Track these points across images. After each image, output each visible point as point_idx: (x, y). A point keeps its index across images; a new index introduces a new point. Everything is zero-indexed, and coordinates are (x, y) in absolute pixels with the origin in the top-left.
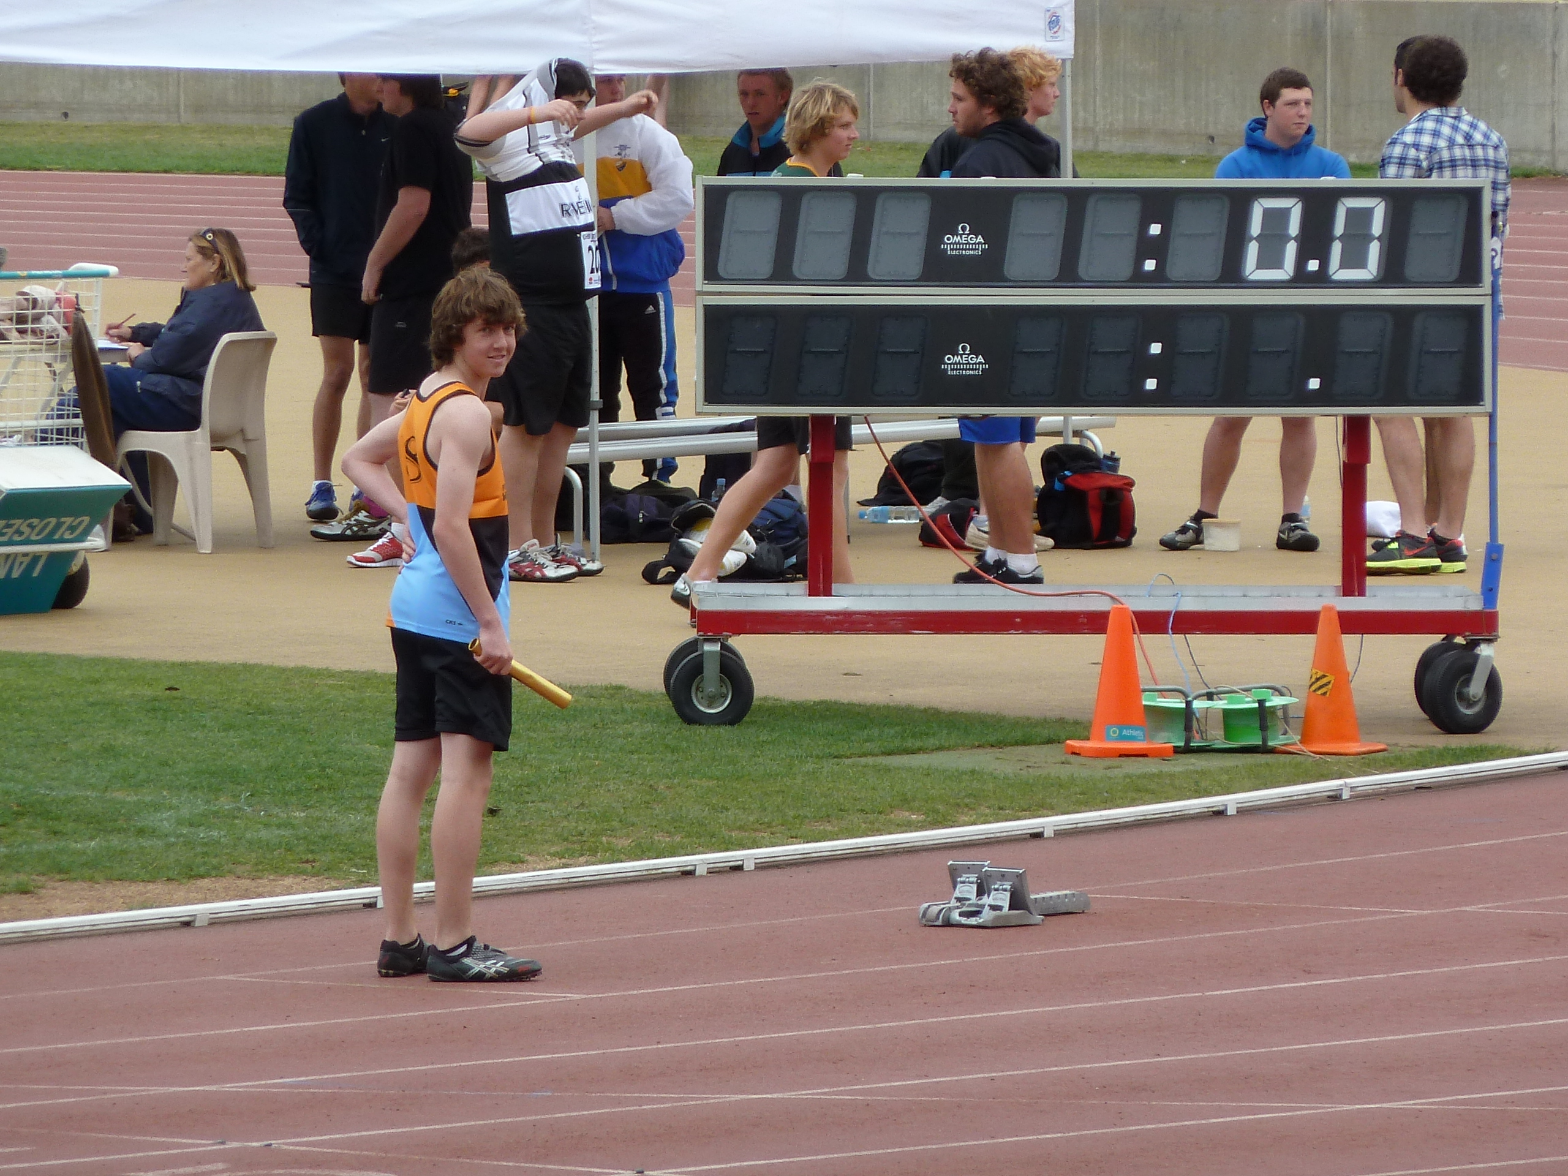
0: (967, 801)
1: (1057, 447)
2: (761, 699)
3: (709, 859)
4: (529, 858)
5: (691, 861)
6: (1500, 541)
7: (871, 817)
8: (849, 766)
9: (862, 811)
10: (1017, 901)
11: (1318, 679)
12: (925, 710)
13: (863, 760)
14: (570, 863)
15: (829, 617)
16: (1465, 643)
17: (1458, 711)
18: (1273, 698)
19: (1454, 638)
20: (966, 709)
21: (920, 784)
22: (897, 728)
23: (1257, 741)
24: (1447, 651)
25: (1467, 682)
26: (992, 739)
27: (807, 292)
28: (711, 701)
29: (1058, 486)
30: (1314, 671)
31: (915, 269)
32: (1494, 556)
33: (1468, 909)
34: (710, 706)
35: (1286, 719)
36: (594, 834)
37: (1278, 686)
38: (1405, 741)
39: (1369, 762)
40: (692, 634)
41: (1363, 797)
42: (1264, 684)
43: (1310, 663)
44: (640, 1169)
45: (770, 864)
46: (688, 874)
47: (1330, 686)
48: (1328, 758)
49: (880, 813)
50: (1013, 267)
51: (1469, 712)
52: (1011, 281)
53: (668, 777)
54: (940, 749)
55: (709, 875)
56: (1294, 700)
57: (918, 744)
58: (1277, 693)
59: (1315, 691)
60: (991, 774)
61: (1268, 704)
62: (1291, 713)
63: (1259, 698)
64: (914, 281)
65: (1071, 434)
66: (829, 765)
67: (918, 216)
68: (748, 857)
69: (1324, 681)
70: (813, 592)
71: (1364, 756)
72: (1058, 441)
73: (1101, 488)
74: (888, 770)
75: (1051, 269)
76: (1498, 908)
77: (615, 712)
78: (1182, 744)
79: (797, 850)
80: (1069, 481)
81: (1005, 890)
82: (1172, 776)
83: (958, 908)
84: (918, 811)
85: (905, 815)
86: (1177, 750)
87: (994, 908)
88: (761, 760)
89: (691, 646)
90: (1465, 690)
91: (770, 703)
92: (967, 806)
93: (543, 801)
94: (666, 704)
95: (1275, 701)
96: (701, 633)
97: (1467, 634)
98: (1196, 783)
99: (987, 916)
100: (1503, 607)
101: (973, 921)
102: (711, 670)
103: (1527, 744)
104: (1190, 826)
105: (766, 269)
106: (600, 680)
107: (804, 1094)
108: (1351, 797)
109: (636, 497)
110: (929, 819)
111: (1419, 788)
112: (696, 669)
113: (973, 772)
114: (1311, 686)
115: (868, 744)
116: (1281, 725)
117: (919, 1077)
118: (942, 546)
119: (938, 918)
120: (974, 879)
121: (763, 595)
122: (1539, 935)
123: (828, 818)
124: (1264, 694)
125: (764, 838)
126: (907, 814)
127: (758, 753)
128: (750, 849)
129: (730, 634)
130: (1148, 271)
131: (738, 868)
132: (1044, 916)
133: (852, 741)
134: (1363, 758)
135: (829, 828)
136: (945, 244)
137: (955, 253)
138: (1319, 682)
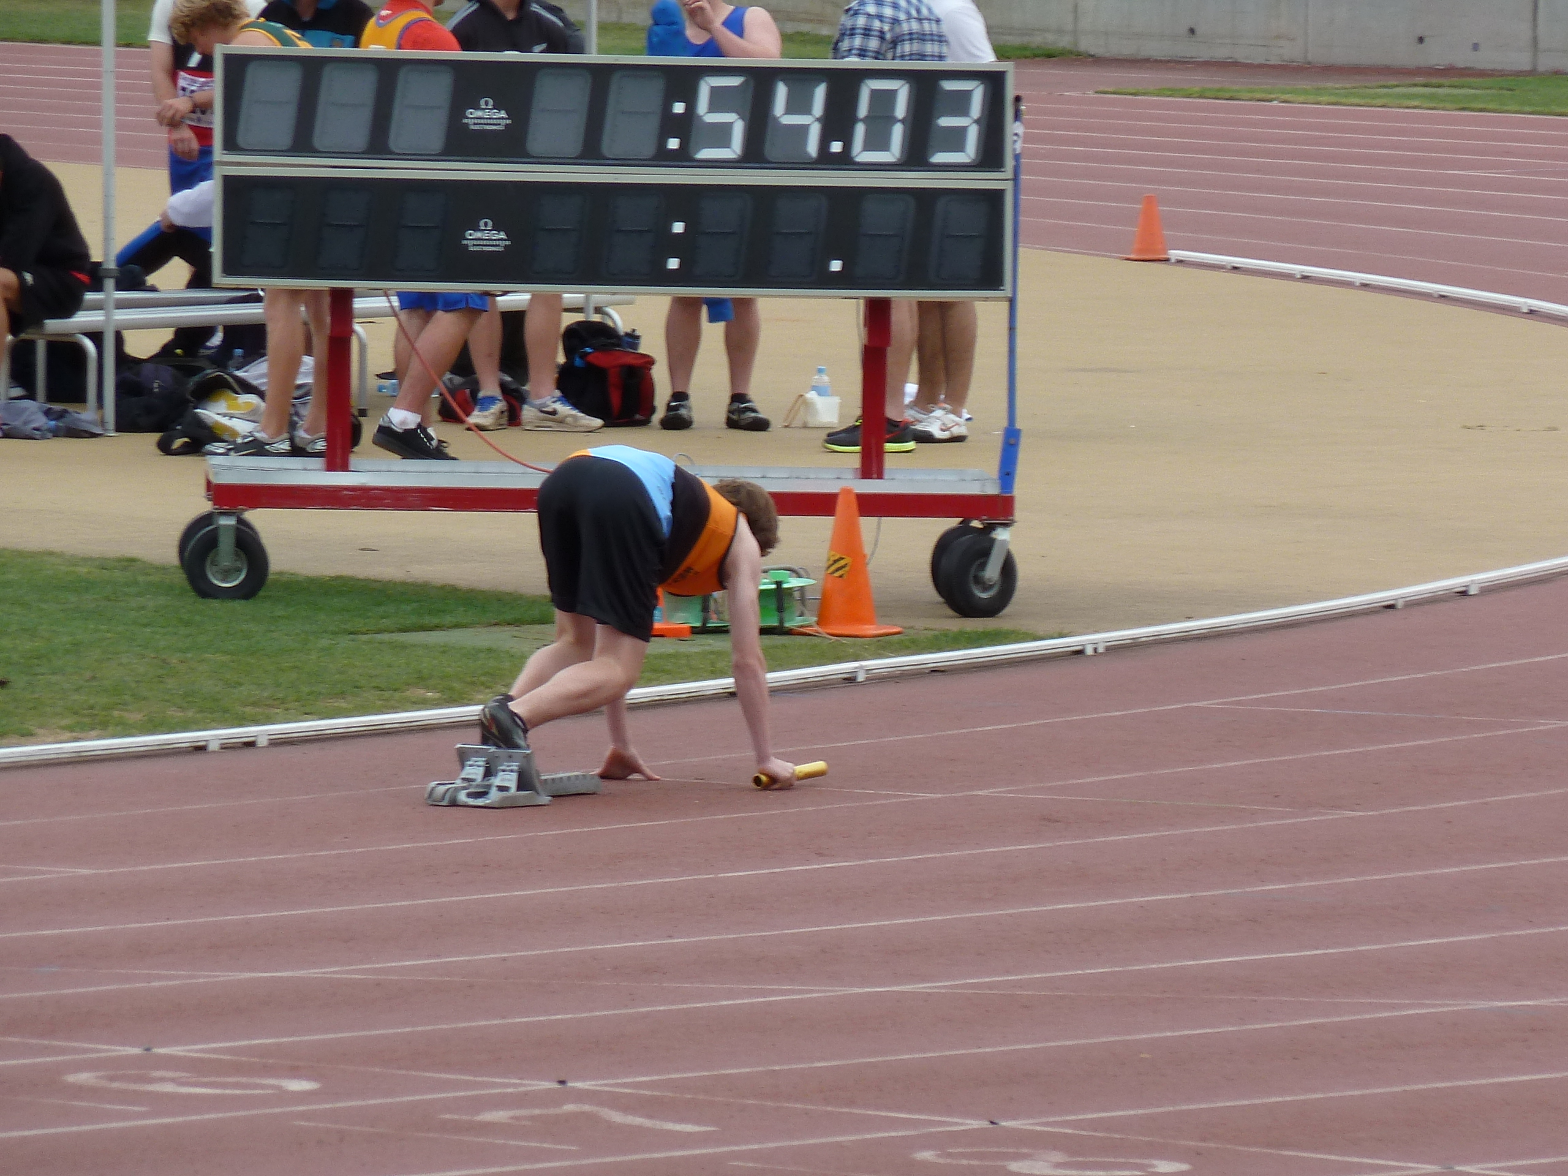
0: (483, 679)
1: (579, 323)
2: (277, 573)
3: (221, 735)
4: (40, 731)
5: (204, 736)
6: (1019, 425)
7: (387, 694)
8: (366, 643)
9: (378, 688)
10: (525, 782)
11: (835, 561)
12: (443, 587)
13: (379, 636)
14: (79, 737)
15: (345, 492)
16: (981, 526)
17: (974, 595)
18: (791, 580)
19: (970, 521)
20: (484, 586)
21: (435, 662)
22: (414, 605)
23: (775, 623)
24: (964, 534)
25: (983, 566)
26: (509, 617)
27: (330, 164)
28: (226, 575)
29: (578, 362)
30: (833, 553)
31: (436, 142)
32: (1012, 441)
33: (980, 793)
34: (224, 581)
35: (803, 600)
36: (107, 708)
37: (796, 567)
38: (920, 624)
39: (885, 645)
40: (206, 506)
41: (879, 679)
42: (783, 566)
43: (827, 545)
44: (147, 1046)
45: (284, 740)
46: (200, 749)
47: (847, 569)
48: (844, 640)
49: (395, 690)
50: (536, 143)
51: (984, 596)
52: (534, 157)
53: (181, 651)
54: (457, 626)
55: (223, 750)
56: (812, 582)
57: (436, 621)
58: (794, 575)
59: (833, 572)
60: (508, 652)
61: (785, 586)
62: (808, 596)
63: (778, 580)
64: (434, 155)
65: (592, 310)
66: (345, 642)
67: (441, 88)
68: (262, 733)
69: (842, 563)
70: (331, 467)
71: (880, 638)
72: (579, 317)
73: (622, 366)
74: (404, 647)
75: (574, 146)
76: (1010, 792)
77: (127, 585)
78: (698, 624)
79: (311, 726)
80: (590, 358)
81: (512, 771)
82: (687, 656)
83: (464, 788)
84: (434, 689)
85: (420, 692)
86: (694, 631)
87: (502, 789)
88: (275, 635)
89: (205, 520)
90: (981, 574)
91: (284, 579)
92: (483, 684)
93: (54, 673)
94: (180, 578)
95: (793, 583)
96: (217, 507)
97: (985, 517)
98: (713, 664)
99: (494, 796)
100: (1020, 491)
101: (480, 802)
102: (226, 543)
103: (1040, 628)
104: (706, 707)
105: (286, 141)
106: (114, 551)
107: (314, 972)
108: (867, 679)
109: (149, 367)
110: (445, 697)
111: (934, 671)
112: (211, 543)
113: (490, 650)
114: (829, 567)
115: (384, 620)
116: (797, 606)
117: (429, 956)
118: (461, 421)
119: (443, 798)
120: (481, 761)
121: (280, 469)
122: (1049, 820)
123: (342, 695)
124: (781, 575)
125: (277, 713)
126: (422, 691)
127: (273, 628)
128: (263, 724)
129: (245, 507)
130: (672, 150)
131: (251, 744)
132: (553, 796)
133: (368, 618)
134: (879, 641)
135: (343, 705)
136: (468, 118)
137: (477, 127)
138: (837, 564)
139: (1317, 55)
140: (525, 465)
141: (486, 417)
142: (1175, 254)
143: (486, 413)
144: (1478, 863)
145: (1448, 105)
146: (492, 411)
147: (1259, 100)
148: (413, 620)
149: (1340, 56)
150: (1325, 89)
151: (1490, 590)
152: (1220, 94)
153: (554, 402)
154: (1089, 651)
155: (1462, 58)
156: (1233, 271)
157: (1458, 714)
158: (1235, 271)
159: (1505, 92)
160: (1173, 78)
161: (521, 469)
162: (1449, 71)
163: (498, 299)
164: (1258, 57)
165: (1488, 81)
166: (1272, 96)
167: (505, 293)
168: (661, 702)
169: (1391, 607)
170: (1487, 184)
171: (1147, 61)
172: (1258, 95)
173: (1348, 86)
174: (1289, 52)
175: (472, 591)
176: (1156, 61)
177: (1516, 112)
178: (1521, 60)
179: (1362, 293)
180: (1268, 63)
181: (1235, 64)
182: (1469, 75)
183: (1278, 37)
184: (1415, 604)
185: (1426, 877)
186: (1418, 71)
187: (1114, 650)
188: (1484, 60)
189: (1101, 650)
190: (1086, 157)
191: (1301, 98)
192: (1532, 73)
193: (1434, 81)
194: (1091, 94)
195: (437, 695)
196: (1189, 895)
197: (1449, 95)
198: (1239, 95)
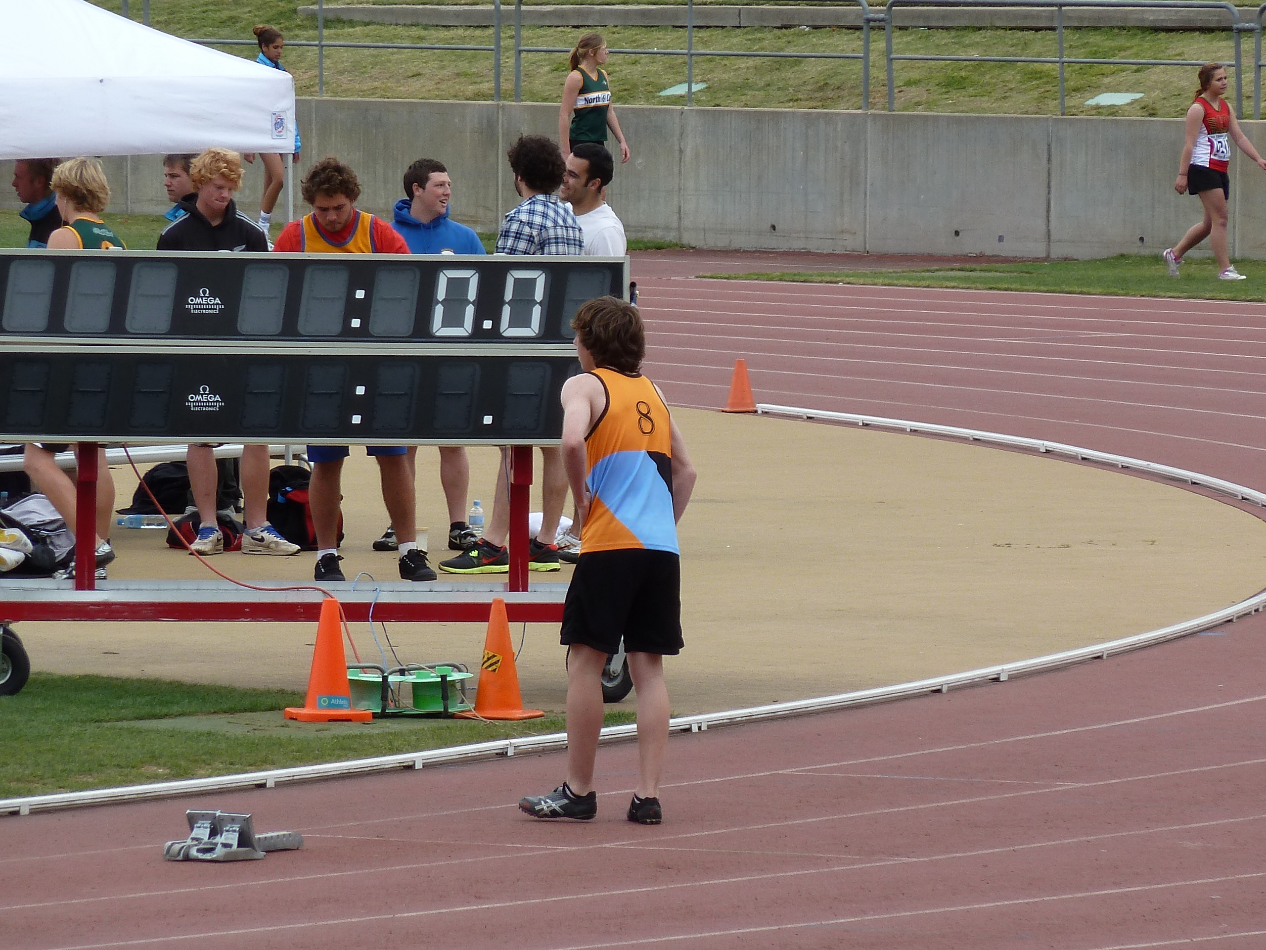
0: (204, 757)
1: (281, 467)
2: (35, 674)
7: (126, 771)
8: (107, 729)
9: (118, 766)
10: (244, 840)
11: (489, 659)
12: (171, 683)
13: (119, 724)
15: (92, 607)
18: (453, 674)
20: (205, 682)
21: (165, 744)
22: (148, 698)
23: (440, 709)
26: (225, 707)
27: (78, 342)
29: (280, 499)
31: (164, 325)
33: (608, 845)
35: (463, 690)
37: (457, 664)
39: (530, 726)
41: (525, 754)
42: (447, 663)
43: (482, 646)
45: (41, 809)
48: (497, 723)
49: (133, 767)
50: (244, 324)
51: (610, 685)
52: (243, 335)
54: (182, 714)
56: (470, 675)
57: (165, 710)
58: (456, 670)
60: (224, 735)
61: (448, 679)
62: (467, 686)
63: (442, 674)
64: (163, 334)
65: (291, 457)
66: (91, 728)
67: (166, 281)
68: (24, 804)
69: (495, 660)
70: (80, 587)
71: (525, 720)
72: (281, 463)
74: (140, 732)
75: (275, 326)
76: (632, 844)
78: (379, 711)
79: (64, 798)
80: (290, 495)
81: (235, 831)
82: (370, 737)
83: (195, 846)
84: (164, 766)
85: (153, 769)
86: (375, 716)
87: (225, 845)
88: (35, 723)
91: (42, 678)
92: (204, 761)
95: (455, 676)
98: (390, 743)
99: (219, 852)
101: (208, 856)
104: (385, 778)
105: (42, 324)
108: (515, 754)
110: (173, 773)
113: (209, 734)
115: (123, 710)
116: (459, 695)
118: (186, 548)
119: (179, 854)
120: (207, 824)
121: (38, 589)
122: (663, 867)
123: (90, 772)
124: (446, 670)
125: (36, 788)
126: (155, 768)
127: (33, 718)
128: (24, 797)
129: (11, 620)
130: (355, 328)
131: (15, 813)
132: (266, 852)
133: (110, 709)
134: (525, 722)
135: (90, 780)
136: (189, 304)
137: (196, 312)
138: (490, 661)
139: (874, 246)
140: (238, 583)
141: (205, 544)
142: (761, 407)
143: (206, 541)
144: (1009, 899)
145: (978, 285)
146: (210, 539)
147: (827, 282)
148: (147, 710)
149: (892, 247)
150: (881, 273)
151: (1015, 677)
152: (796, 278)
153: (262, 531)
154: (695, 729)
155: (990, 248)
156: (808, 420)
157: (992, 778)
158: (810, 420)
159: (1025, 275)
160: (758, 265)
161: (234, 586)
162: (980, 258)
163: (214, 449)
164: (826, 248)
165: (1012, 266)
166: (838, 279)
167: (221, 444)
168: (349, 774)
169: (938, 691)
170: (1011, 349)
171: (737, 251)
172: (828, 279)
173: (899, 270)
174: (851, 243)
175: (195, 685)
176: (745, 251)
177: (1033, 291)
178: (1038, 249)
179: (914, 438)
180: (834, 252)
181: (809, 253)
182: (996, 262)
183: (842, 232)
184: (957, 689)
185: (968, 911)
186: (955, 258)
187: (714, 728)
188: (1007, 249)
189: (704, 728)
190: (690, 329)
191: (862, 281)
192: (1047, 258)
193: (968, 266)
194: (692, 278)
195: (167, 771)
196: (777, 927)
197: (980, 277)
198: (810, 278)
